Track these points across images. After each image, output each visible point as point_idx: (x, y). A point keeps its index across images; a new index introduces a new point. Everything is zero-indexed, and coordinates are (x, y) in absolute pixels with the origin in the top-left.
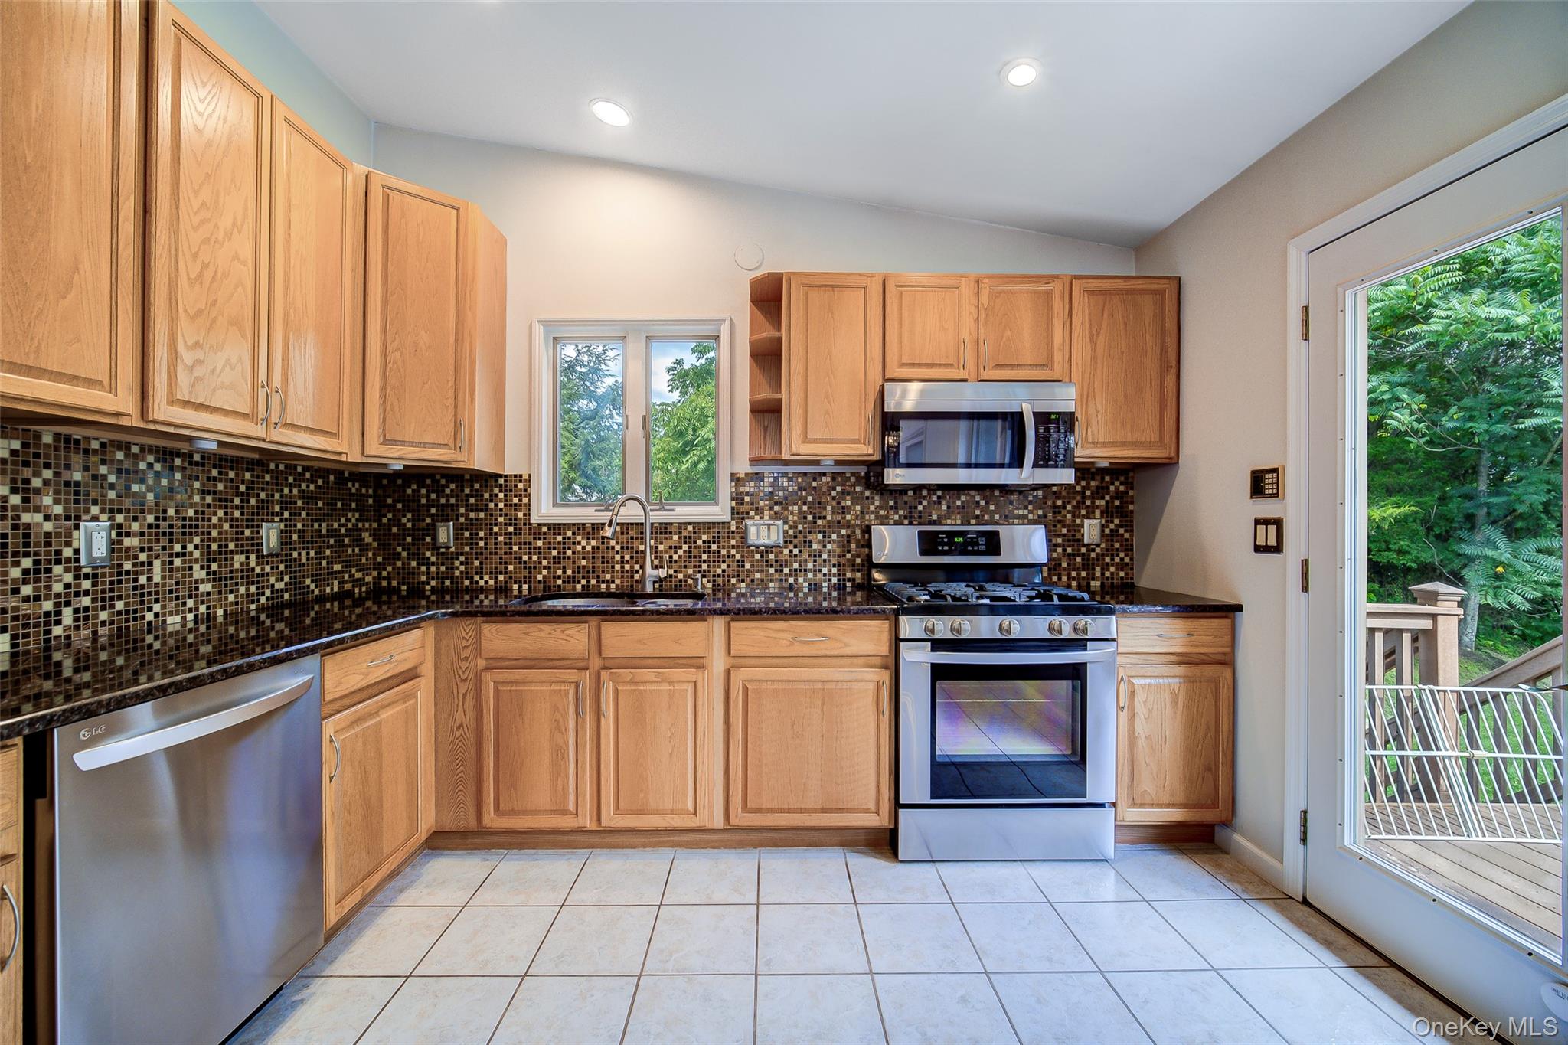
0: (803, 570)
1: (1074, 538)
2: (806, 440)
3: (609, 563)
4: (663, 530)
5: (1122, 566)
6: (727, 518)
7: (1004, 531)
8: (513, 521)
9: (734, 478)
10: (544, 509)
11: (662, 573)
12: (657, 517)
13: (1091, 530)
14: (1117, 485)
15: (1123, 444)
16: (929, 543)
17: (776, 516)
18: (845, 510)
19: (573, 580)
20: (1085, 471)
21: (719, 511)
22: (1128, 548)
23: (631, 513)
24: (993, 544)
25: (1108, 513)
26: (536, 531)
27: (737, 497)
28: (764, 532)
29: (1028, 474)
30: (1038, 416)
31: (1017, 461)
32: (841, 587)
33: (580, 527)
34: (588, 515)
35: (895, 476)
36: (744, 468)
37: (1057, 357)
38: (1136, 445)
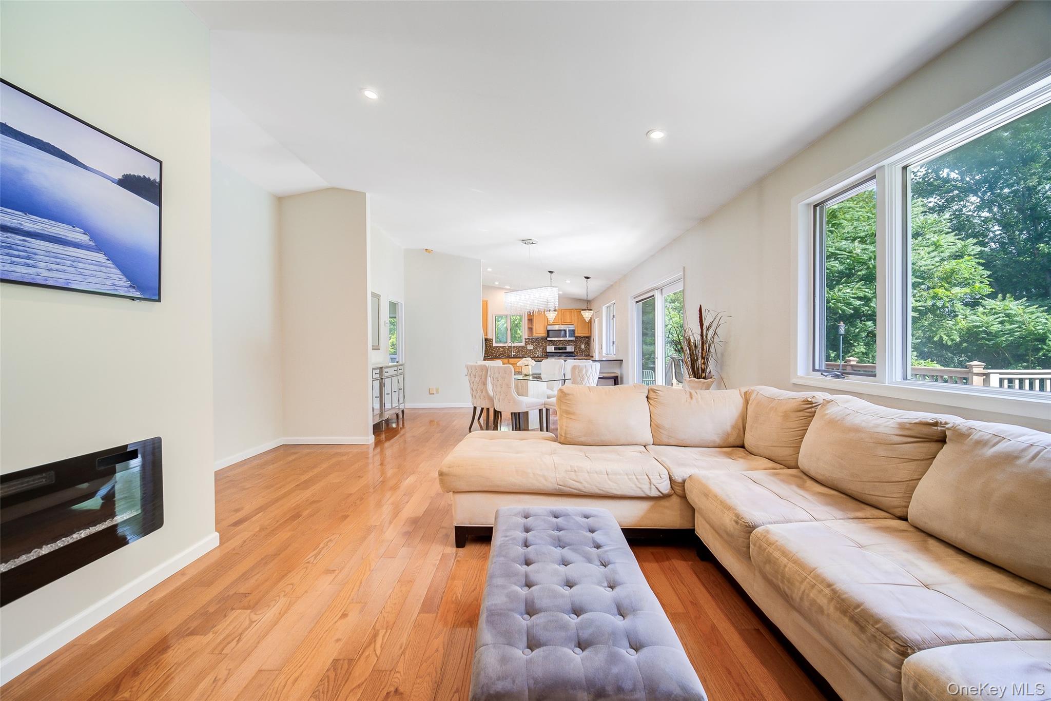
0: (536, 353)
1: (580, 347)
2: (536, 334)
3: (506, 353)
4: (514, 347)
5: (588, 352)
6: (524, 345)
7: (567, 346)
8: (490, 346)
9: (525, 339)
10: (495, 345)
11: (514, 354)
12: (513, 345)
13: (583, 346)
14: (587, 339)
15: (583, 334)
16: (555, 349)
17: (532, 345)
18: (543, 344)
19: (500, 355)
20: (577, 337)
21: (523, 344)
22: (589, 349)
23: (510, 345)
24: (565, 349)
25: (585, 344)
26: (494, 348)
27: (526, 342)
28: (530, 347)
29: (568, 338)
30: (569, 330)
31: (566, 336)
32: (543, 355)
33: (501, 347)
34: (502, 345)
35: (548, 339)
36: (527, 337)
37: (573, 321)
38: (585, 334)
